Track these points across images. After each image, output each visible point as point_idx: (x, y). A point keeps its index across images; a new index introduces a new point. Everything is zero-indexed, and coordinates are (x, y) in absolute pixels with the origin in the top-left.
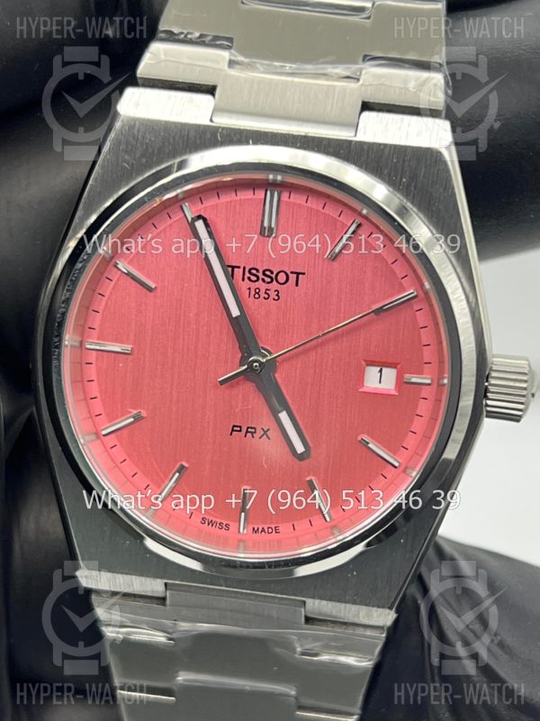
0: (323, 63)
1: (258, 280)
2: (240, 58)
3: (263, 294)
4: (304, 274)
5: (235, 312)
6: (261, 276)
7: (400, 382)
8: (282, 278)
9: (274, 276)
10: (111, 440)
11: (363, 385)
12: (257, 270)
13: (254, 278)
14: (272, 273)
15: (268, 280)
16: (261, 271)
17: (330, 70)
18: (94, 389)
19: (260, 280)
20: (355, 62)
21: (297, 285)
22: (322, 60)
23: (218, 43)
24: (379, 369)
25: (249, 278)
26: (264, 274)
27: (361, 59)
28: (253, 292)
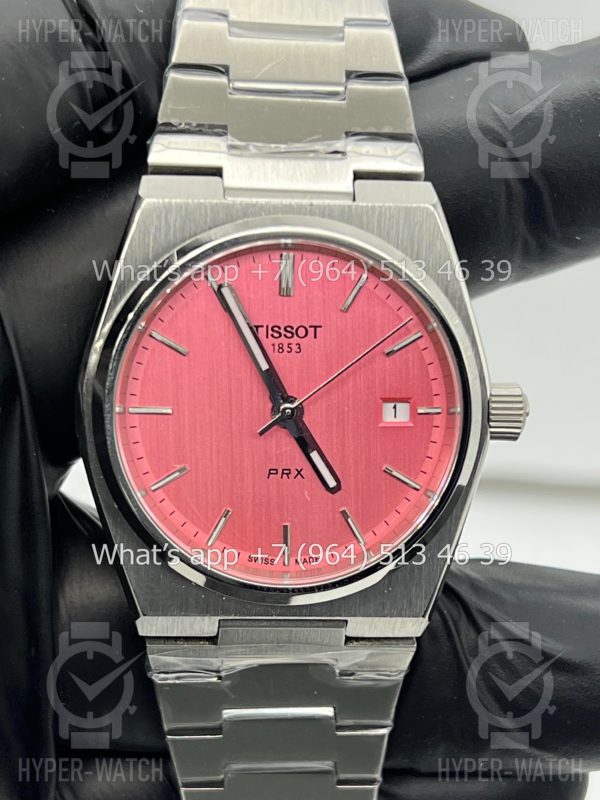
0: (310, 141)
1: (280, 335)
2: (237, 143)
3: (286, 348)
4: (320, 327)
5: (265, 366)
6: (282, 331)
7: (414, 414)
8: (302, 332)
9: (294, 331)
10: (160, 495)
11: (382, 421)
12: (279, 328)
13: (276, 335)
14: (292, 328)
15: (289, 335)
16: (283, 328)
17: (318, 147)
18: (140, 450)
19: (283, 336)
20: (339, 138)
21: (315, 337)
22: (309, 139)
23: (215, 130)
24: (393, 405)
25: (272, 336)
26: (285, 329)
27: (344, 136)
28: (277, 347)
